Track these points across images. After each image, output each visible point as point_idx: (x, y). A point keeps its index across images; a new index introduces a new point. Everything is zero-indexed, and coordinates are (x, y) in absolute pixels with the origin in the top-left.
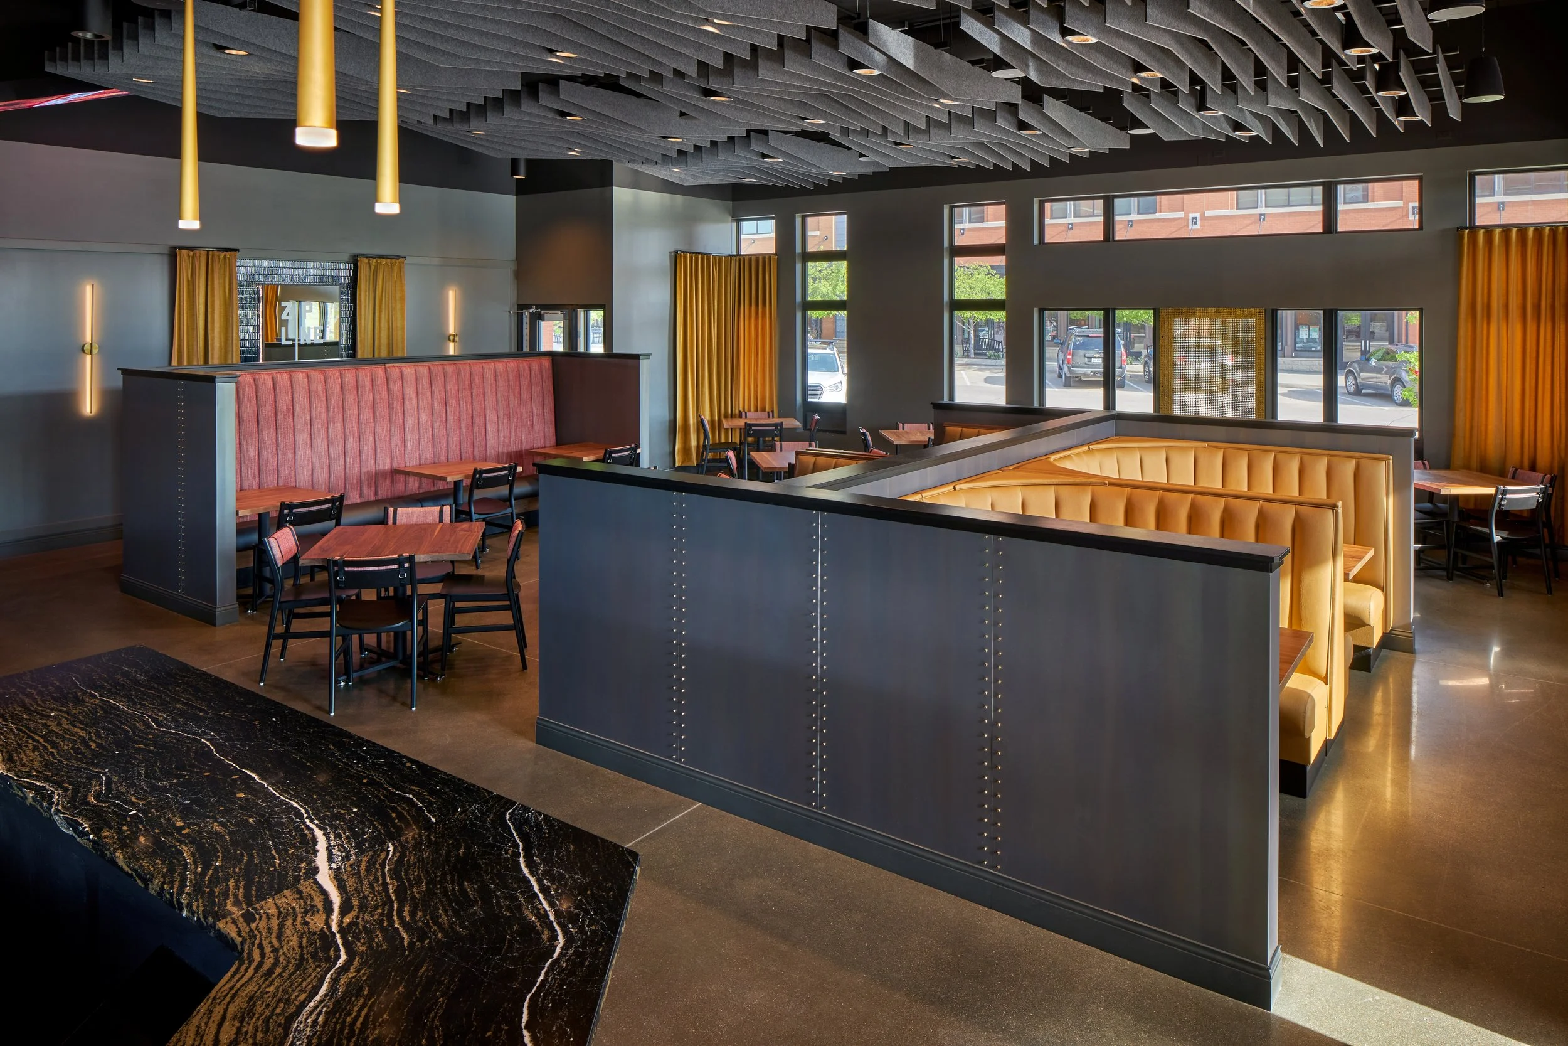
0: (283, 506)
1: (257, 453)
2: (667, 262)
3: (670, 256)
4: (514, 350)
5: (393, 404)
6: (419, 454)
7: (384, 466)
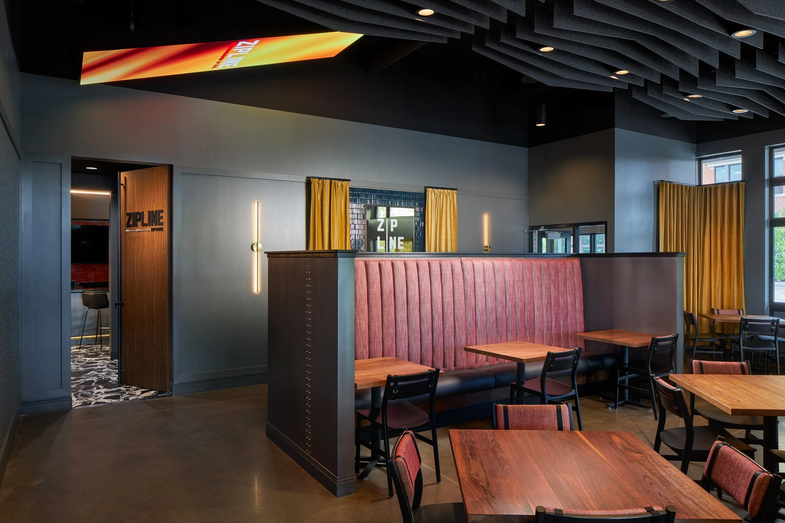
0: (389, 377)
1: (367, 326)
2: (652, 190)
3: (654, 184)
4: (526, 251)
5: (467, 291)
6: (487, 333)
7: (461, 342)
